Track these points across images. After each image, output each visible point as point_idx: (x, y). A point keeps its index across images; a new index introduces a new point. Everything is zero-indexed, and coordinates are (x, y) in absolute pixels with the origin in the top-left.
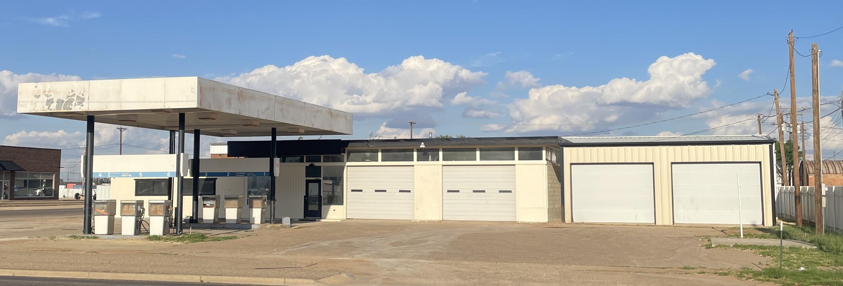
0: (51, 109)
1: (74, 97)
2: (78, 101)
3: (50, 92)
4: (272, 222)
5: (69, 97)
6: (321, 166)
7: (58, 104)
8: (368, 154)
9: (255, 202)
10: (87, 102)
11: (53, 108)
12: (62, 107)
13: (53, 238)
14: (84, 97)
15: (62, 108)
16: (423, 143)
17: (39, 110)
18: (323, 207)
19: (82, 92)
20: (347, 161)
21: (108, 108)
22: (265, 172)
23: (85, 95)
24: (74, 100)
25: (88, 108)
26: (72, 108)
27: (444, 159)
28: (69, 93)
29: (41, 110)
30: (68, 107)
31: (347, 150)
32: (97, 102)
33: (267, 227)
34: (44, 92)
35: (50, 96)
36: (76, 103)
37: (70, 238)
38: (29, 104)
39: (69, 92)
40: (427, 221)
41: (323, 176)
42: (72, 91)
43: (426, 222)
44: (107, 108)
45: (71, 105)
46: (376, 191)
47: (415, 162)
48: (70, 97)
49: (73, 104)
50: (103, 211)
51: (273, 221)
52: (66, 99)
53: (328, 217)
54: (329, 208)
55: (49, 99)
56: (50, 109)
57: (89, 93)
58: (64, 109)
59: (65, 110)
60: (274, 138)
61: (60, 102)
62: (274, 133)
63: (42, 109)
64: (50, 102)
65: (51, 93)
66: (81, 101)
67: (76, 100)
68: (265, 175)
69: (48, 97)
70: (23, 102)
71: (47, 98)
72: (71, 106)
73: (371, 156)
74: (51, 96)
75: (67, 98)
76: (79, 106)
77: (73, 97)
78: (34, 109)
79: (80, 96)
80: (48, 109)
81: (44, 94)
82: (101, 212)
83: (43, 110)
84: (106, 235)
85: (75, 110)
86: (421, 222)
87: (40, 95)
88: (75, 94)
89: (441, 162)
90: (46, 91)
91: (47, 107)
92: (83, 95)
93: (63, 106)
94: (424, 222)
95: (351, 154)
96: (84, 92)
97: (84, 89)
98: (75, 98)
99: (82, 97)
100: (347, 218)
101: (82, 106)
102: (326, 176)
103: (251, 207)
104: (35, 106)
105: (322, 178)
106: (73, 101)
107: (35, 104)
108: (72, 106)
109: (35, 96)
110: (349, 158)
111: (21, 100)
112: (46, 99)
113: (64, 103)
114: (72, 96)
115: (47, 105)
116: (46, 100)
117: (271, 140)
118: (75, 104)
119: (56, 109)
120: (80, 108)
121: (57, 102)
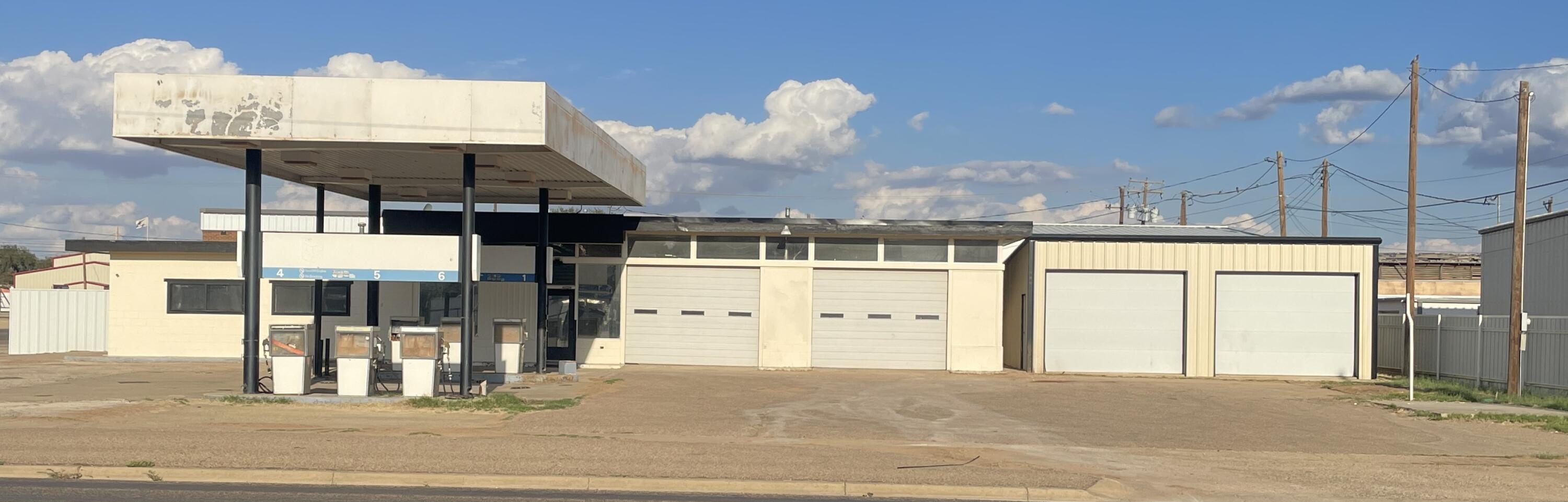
0: (199, 132)
1: (256, 109)
2: (266, 118)
3: (194, 95)
4: (541, 370)
5: (244, 108)
6: (575, 265)
7: (216, 122)
8: (670, 244)
9: (506, 331)
10: (287, 121)
11: (205, 130)
12: (227, 129)
13: (183, 401)
14: (281, 110)
15: (226, 132)
16: (786, 227)
17: (169, 133)
18: (580, 341)
19: (275, 100)
20: (628, 257)
21: (337, 137)
22: (526, 275)
23: (281, 108)
24: (256, 116)
25: (291, 134)
26: (250, 133)
27: (818, 257)
28: (243, 100)
29: (173, 132)
30: (240, 129)
31: (628, 235)
32: (311, 122)
33: (538, 380)
34: (181, 95)
35: (195, 104)
36: (262, 123)
37: (226, 402)
38: (142, 119)
39: (242, 98)
40: (789, 370)
41: (579, 282)
42: (251, 97)
43: (787, 371)
44: (335, 135)
45: (248, 125)
46: (684, 313)
47: (762, 261)
48: (246, 109)
49: (255, 123)
50: (292, 346)
51: (543, 369)
52: (235, 113)
53: (588, 361)
54: (591, 343)
55: (193, 111)
56: (195, 132)
57: (292, 103)
58: (230, 133)
59: (233, 135)
60: (544, 207)
61: (221, 118)
62: (544, 198)
63: (176, 132)
64: (195, 117)
65: (198, 98)
66: (273, 118)
67: (261, 117)
68: (525, 280)
69: (191, 106)
70: (127, 113)
71: (188, 109)
72: (248, 127)
73: (675, 247)
74: (198, 105)
75: (239, 111)
76: (269, 130)
77: (253, 110)
78: (155, 131)
79: (269, 108)
80: (191, 132)
81: (180, 100)
82: (289, 348)
83: (178, 134)
84: (301, 395)
85: (259, 137)
86: (777, 370)
87: (170, 102)
88: (257, 104)
89: (811, 261)
90: (186, 93)
91: (189, 127)
92: (277, 106)
93: (229, 128)
94: (783, 370)
95: (636, 242)
96: (280, 99)
97: (280, 93)
98: (258, 112)
99: (276, 110)
100: (627, 362)
101: (277, 128)
102: (584, 283)
103: (499, 340)
104: (158, 124)
105: (576, 288)
106: (254, 117)
107: (159, 119)
108: (251, 128)
109: (157, 103)
110: (633, 249)
111: (123, 109)
112: (185, 109)
113: (231, 121)
114: (250, 107)
115: (188, 123)
116: (185, 113)
117: (538, 211)
118: (259, 124)
119: (210, 132)
120: (271, 133)
121: (214, 118)
